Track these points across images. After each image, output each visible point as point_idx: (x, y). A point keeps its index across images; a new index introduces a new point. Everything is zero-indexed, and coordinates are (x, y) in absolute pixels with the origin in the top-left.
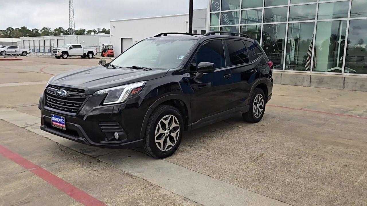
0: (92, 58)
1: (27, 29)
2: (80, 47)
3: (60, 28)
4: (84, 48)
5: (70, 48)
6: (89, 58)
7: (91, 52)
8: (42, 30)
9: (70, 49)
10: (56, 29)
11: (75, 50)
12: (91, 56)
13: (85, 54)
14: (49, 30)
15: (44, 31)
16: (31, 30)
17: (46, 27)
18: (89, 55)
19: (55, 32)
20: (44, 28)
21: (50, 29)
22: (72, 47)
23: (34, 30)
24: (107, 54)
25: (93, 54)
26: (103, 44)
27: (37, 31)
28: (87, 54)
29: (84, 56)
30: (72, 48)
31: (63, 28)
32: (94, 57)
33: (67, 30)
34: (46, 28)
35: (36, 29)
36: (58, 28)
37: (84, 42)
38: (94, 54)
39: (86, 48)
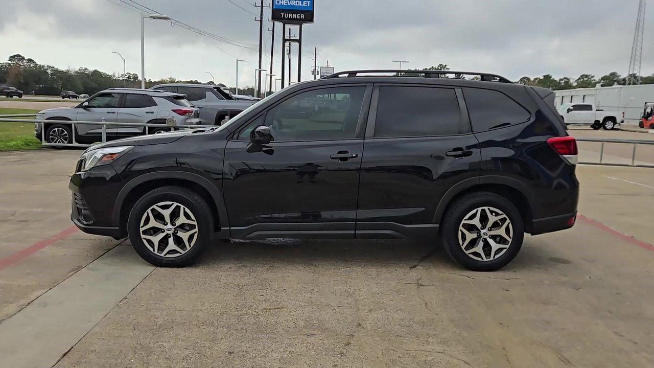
0: (613, 129)
1: (552, 79)
2: (588, 108)
3: (613, 74)
4: (597, 110)
5: (569, 110)
6: (606, 129)
7: (613, 119)
8: (579, 79)
9: (568, 112)
10: (604, 77)
11: (579, 113)
12: (609, 125)
13: (597, 122)
14: (592, 79)
15: (582, 80)
16: (558, 81)
17: (586, 74)
18: (607, 123)
19: (602, 81)
20: (582, 76)
21: (593, 77)
22: (572, 108)
23: (562, 80)
24: (651, 122)
25: (615, 122)
26: (646, 103)
27: (567, 81)
28: (601, 122)
29: (597, 125)
30: (571, 110)
31: (619, 74)
32: (616, 126)
33: (625, 78)
34: (586, 76)
35: (566, 78)
36: (608, 74)
37: (632, 99)
38: (618, 121)
39: (602, 110)
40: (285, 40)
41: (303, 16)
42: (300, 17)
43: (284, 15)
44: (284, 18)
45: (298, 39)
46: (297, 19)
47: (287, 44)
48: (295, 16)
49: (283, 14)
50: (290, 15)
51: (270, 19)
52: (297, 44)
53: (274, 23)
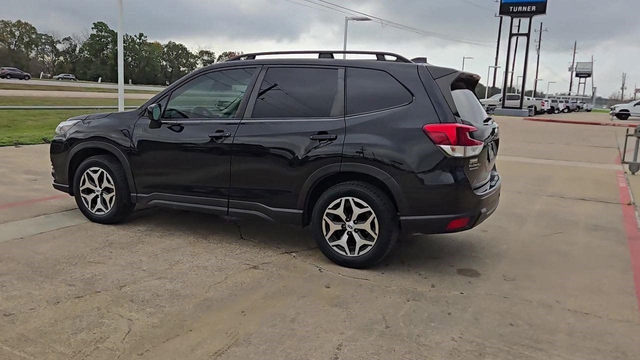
40: (511, 35)
41: (534, 8)
42: (531, 9)
43: (513, 9)
44: (513, 12)
45: (527, 32)
46: (527, 12)
47: (514, 39)
48: (525, 9)
49: (511, 8)
50: (520, 8)
51: (498, 14)
52: (526, 38)
53: (501, 18)
